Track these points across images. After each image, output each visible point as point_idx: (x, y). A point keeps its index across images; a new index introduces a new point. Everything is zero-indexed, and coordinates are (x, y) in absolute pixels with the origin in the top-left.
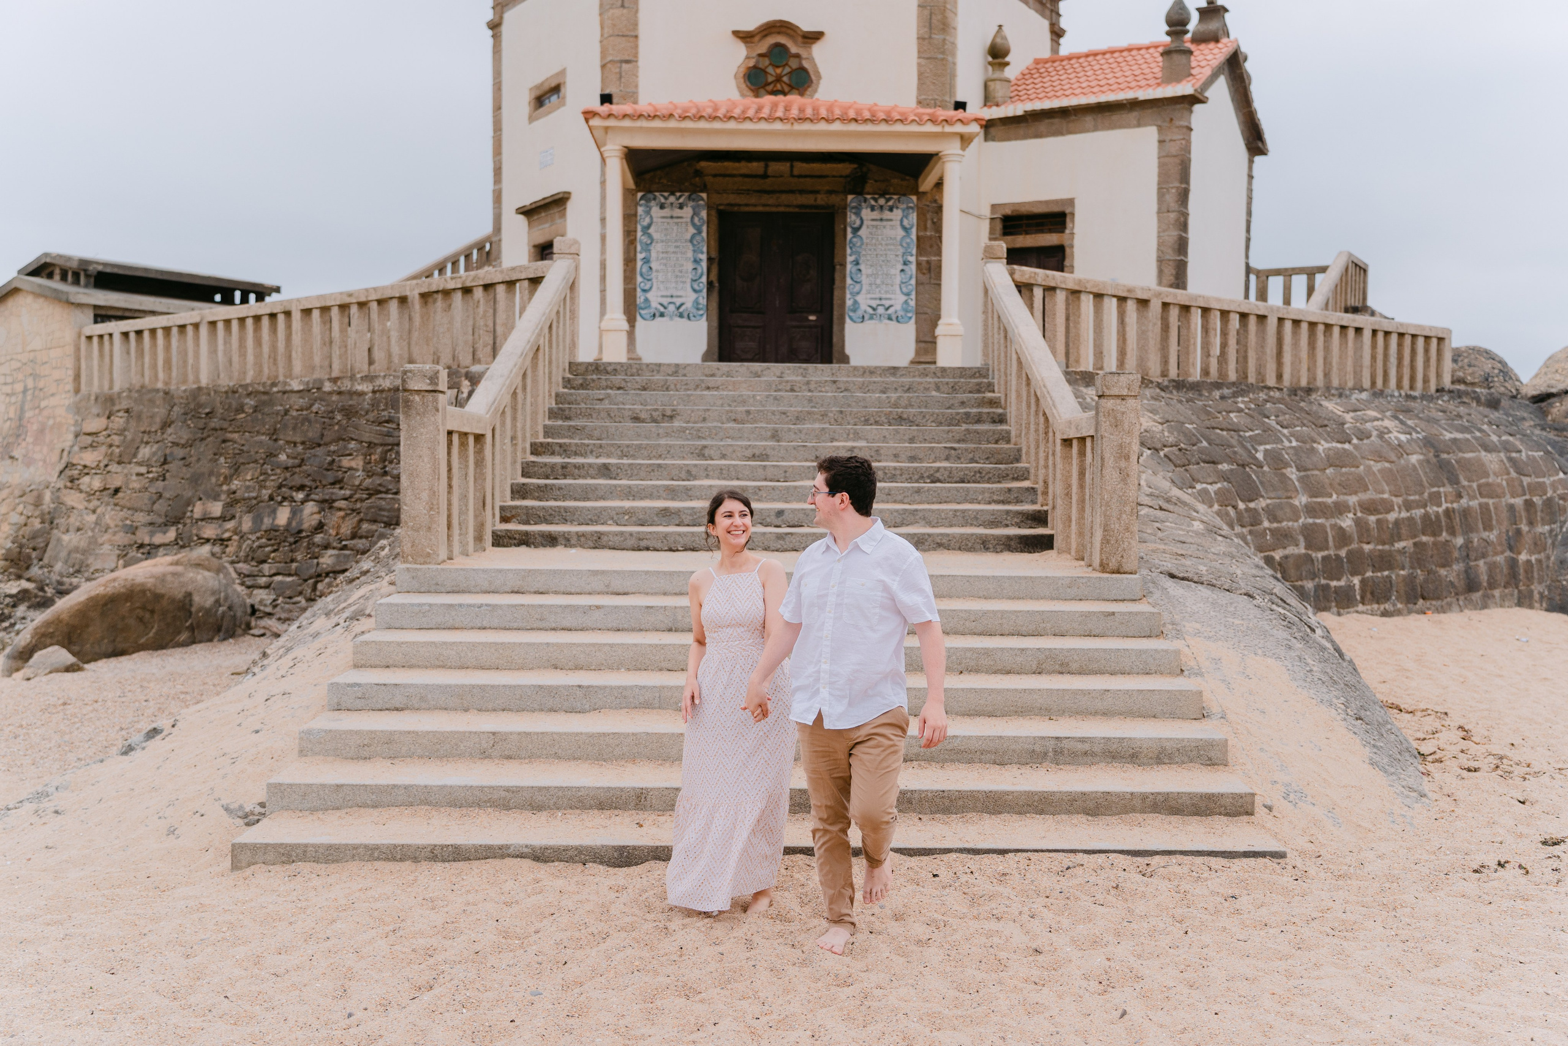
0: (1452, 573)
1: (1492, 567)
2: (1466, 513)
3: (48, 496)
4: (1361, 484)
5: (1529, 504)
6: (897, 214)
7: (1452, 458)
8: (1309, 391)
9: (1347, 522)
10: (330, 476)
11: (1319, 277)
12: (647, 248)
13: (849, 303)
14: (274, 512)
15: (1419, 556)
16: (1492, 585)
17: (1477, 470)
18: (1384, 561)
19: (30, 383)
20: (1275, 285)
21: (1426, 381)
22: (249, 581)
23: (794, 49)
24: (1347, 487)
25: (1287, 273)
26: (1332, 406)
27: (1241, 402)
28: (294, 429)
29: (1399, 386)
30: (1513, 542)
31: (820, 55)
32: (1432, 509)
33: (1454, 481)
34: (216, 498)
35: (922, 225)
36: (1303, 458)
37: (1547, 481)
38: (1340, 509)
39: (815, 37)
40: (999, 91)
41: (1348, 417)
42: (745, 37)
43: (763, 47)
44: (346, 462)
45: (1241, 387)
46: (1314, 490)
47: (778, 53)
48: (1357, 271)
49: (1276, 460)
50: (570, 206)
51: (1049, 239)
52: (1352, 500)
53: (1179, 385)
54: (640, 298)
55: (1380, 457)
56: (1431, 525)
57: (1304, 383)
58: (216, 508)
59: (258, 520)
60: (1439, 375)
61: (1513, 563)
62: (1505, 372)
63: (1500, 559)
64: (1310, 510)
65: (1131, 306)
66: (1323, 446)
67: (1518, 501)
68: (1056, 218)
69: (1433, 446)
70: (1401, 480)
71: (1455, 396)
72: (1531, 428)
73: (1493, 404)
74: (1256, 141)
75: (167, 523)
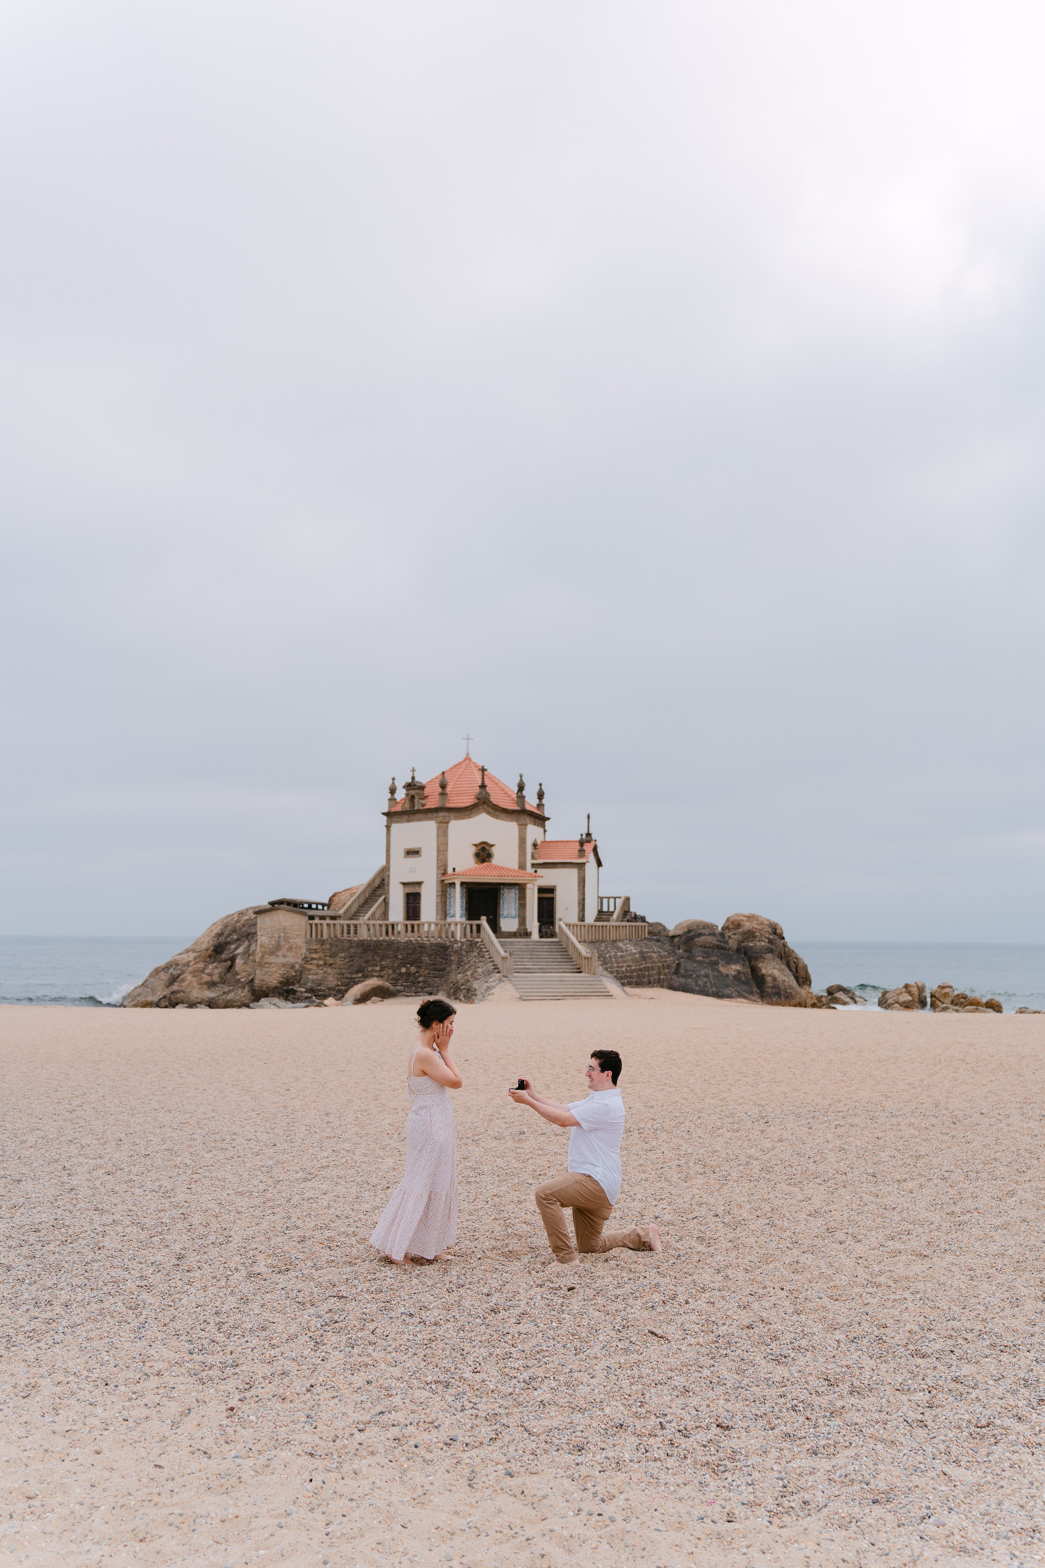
0: (645, 980)
1: (654, 979)
2: (648, 967)
3: (297, 966)
4: (625, 962)
5: (663, 965)
6: (513, 890)
7: (645, 955)
8: (616, 941)
9: (624, 969)
10: (418, 961)
11: (617, 899)
12: (450, 899)
13: (501, 913)
14: (400, 969)
15: (638, 976)
16: (654, 983)
17: (651, 958)
18: (631, 977)
19: (282, 935)
20: (605, 901)
21: (641, 936)
22: (395, 985)
23: (487, 848)
25: (609, 898)
26: (620, 944)
27: (603, 944)
28: (403, 950)
29: (635, 937)
30: (659, 973)
31: (494, 850)
32: (641, 967)
33: (646, 960)
34: (376, 966)
35: (520, 893)
36: (616, 955)
37: (668, 960)
38: (622, 967)
39: (492, 845)
40: (536, 856)
41: (624, 947)
42: (475, 845)
43: (480, 847)
44: (423, 958)
45: (603, 941)
46: (618, 963)
47: (483, 849)
48: (627, 900)
49: (610, 957)
50: (423, 886)
51: (550, 895)
52: (625, 965)
53: (592, 942)
54: (448, 912)
55: (630, 956)
56: (641, 970)
57: (614, 939)
58: (378, 968)
59: (394, 971)
60: (644, 934)
61: (659, 978)
62: (664, 928)
63: (656, 977)
64: (617, 967)
65: (583, 927)
66: (619, 954)
68: (552, 890)
69: (641, 952)
70: (634, 960)
71: (648, 939)
72: (667, 946)
73: (658, 941)
74: (599, 864)
75: (357, 972)
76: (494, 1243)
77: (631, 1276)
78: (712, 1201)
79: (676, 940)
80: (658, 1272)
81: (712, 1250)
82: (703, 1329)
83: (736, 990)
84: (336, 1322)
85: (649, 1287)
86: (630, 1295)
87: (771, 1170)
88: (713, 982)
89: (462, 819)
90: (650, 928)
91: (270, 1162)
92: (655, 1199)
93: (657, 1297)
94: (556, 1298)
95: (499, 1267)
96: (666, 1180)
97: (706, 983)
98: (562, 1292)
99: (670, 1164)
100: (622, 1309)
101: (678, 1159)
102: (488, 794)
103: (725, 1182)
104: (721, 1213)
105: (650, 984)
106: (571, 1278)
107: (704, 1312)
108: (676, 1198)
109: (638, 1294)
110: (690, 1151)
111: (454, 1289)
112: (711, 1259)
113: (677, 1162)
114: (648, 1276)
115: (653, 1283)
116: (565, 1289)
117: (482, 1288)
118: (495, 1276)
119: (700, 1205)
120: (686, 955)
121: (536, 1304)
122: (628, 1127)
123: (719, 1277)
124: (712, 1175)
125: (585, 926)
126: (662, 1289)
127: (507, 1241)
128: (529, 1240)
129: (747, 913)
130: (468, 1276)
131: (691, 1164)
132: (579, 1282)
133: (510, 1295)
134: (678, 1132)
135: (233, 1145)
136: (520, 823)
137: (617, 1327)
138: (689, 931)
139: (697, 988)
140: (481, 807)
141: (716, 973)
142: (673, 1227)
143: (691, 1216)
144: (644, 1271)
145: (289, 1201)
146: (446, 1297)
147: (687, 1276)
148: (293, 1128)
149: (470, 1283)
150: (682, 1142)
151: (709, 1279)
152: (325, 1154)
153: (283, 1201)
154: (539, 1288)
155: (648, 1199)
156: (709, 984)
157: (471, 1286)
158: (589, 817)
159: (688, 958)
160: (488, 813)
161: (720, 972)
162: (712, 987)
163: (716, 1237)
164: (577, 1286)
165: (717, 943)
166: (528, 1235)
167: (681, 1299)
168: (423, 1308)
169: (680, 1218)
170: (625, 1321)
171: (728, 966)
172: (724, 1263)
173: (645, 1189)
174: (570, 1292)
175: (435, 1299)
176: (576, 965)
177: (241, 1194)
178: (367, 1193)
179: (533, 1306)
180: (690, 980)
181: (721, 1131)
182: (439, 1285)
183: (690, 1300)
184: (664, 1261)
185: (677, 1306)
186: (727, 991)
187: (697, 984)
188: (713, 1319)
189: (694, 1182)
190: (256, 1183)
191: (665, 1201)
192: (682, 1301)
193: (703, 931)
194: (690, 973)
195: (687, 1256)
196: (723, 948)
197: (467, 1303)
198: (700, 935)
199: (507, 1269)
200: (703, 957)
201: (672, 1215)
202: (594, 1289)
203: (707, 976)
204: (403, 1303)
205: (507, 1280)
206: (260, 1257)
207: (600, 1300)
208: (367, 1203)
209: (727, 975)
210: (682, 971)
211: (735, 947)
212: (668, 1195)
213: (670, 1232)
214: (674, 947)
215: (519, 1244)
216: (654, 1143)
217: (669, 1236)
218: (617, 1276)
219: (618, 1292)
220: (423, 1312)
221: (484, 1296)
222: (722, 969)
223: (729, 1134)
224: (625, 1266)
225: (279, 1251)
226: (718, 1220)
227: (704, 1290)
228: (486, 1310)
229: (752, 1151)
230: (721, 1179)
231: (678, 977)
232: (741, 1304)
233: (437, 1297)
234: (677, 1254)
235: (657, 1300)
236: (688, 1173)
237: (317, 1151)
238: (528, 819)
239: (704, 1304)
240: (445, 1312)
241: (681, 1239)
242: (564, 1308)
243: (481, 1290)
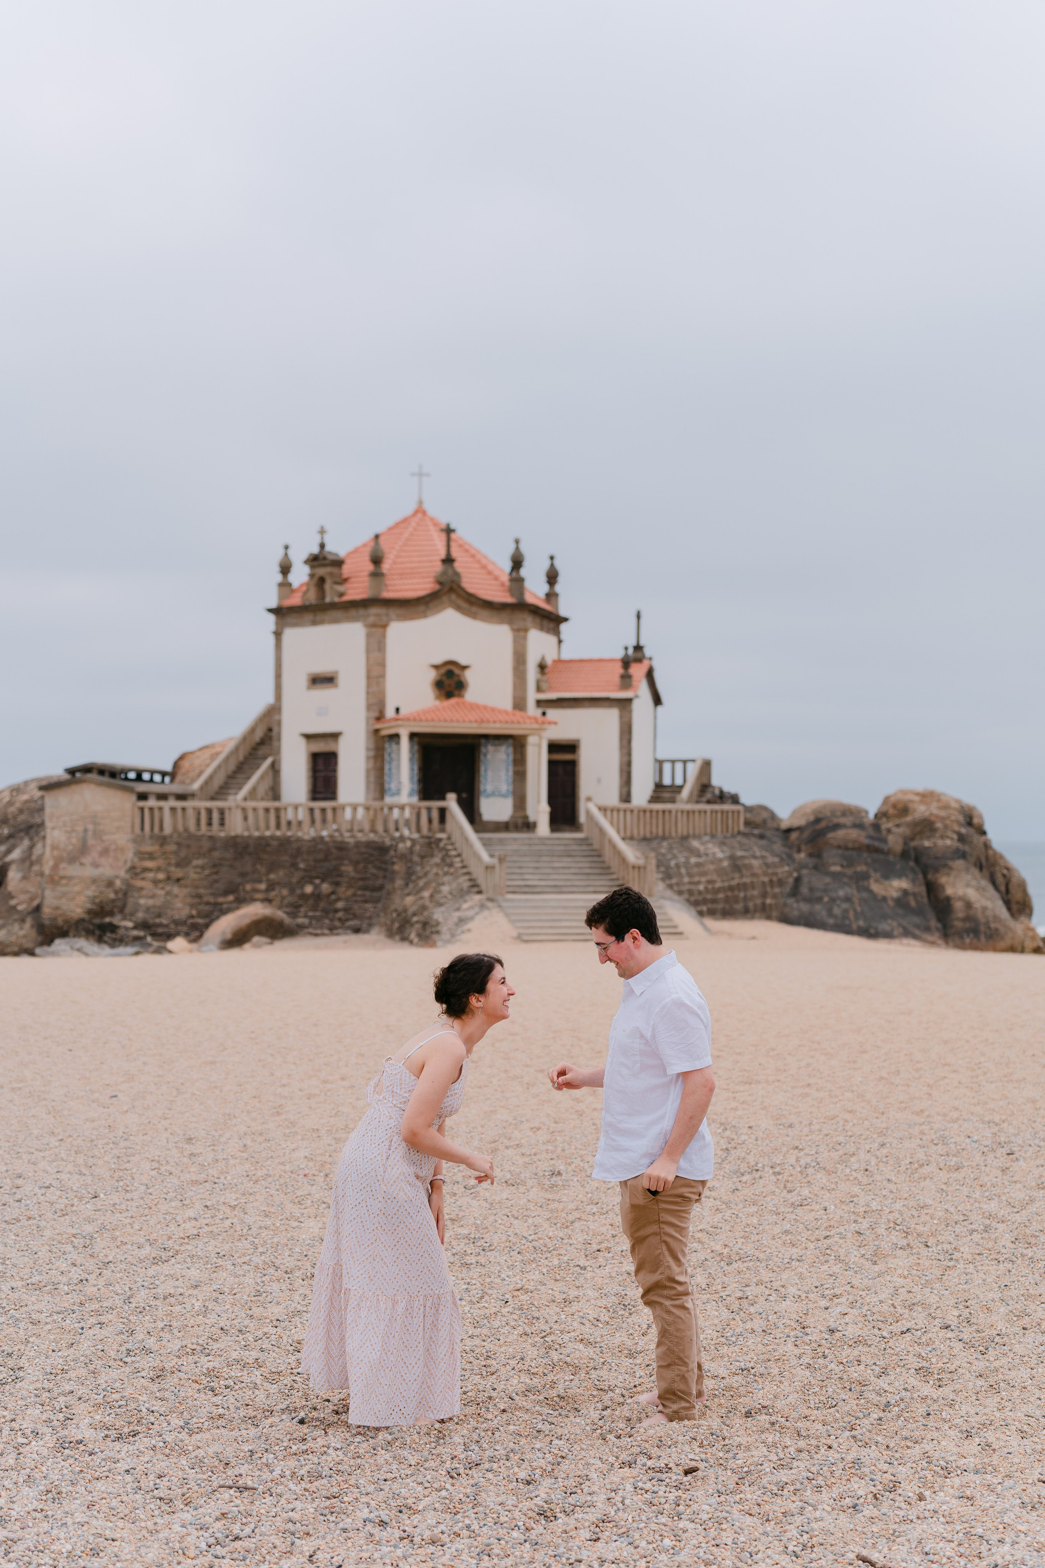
0: (739, 906)
1: (755, 905)
2: (745, 884)
4: (707, 874)
5: (771, 881)
6: (503, 748)
7: (739, 863)
8: (688, 838)
9: (701, 887)
10: (336, 873)
11: (690, 764)
12: (390, 763)
13: (482, 788)
14: (302, 888)
15: (727, 900)
16: (755, 911)
17: (749, 867)
18: (714, 901)
19: (91, 827)
20: (667, 767)
21: (733, 829)
22: (293, 915)
23: (457, 671)
24: (702, 874)
25: (673, 762)
26: (695, 843)
27: (665, 844)
28: (309, 854)
29: (722, 831)
30: (764, 895)
31: (469, 676)
32: (733, 882)
33: (741, 871)
34: (260, 881)
35: (515, 753)
36: (687, 864)
37: (780, 870)
38: (699, 883)
39: (466, 667)
40: (544, 686)
41: (702, 849)
42: (436, 667)
43: (443, 670)
44: (343, 868)
45: (664, 838)
46: (690, 875)
47: (450, 674)
48: (706, 766)
49: (678, 865)
50: (342, 740)
51: (568, 757)
52: (703, 879)
53: (646, 839)
54: (386, 786)
55: (712, 862)
56: (731, 888)
57: (685, 833)
58: (263, 886)
59: (292, 891)
60: (738, 825)
61: (764, 904)
62: (773, 816)
63: (759, 901)
64: (690, 883)
65: (628, 814)
66: (693, 860)
67: (766, 879)
68: (572, 747)
69: (732, 858)
70: (721, 872)
71: (745, 835)
72: (778, 847)
73: (762, 837)
74: (657, 700)
75: (226, 893)
76: (528, 1381)
77: (802, 1444)
78: (933, 1299)
79: (794, 836)
80: (854, 1437)
81: (946, 1391)
82: (962, 1550)
83: (900, 925)
84: (237, 1538)
85: (841, 1466)
86: (806, 1482)
87: (1033, 1241)
88: (859, 909)
89: (412, 618)
90: (748, 815)
91: (89, 1229)
92: (823, 1296)
93: (860, 1488)
94: (663, 1488)
95: (543, 1428)
96: (838, 1259)
97: (846, 911)
98: (674, 1478)
99: (841, 1229)
100: (795, 1511)
101: (855, 1221)
102: (457, 574)
103: (951, 1264)
104: (953, 1322)
105: (747, 913)
106: (687, 1448)
107: (955, 1516)
108: (864, 1293)
109: (820, 1481)
110: (874, 1205)
111: (462, 1471)
112: (951, 1411)
113: (854, 1227)
114: (835, 1446)
115: (849, 1458)
116: (680, 1470)
117: (516, 1469)
118: (538, 1446)
119: (911, 1307)
120: (811, 862)
121: (627, 1502)
122: (752, 1163)
123: (972, 1447)
124: (924, 1251)
125: (632, 811)
126: (867, 1470)
127: (550, 1377)
128: (594, 1374)
129: (920, 787)
130: (485, 1445)
131: (881, 1230)
132: (703, 1456)
133: (571, 1482)
134: (848, 1171)
135: (18, 1197)
136: (515, 627)
137: (791, 1548)
138: (818, 820)
139: (831, 921)
140: (445, 599)
141: (865, 895)
142: (868, 1349)
143: (898, 1328)
144: (825, 1435)
145: (128, 1301)
146: (448, 1486)
147: (910, 1444)
148: (127, 1166)
149: (492, 1460)
150: (856, 1190)
151: (956, 1450)
152: (191, 1213)
153: (118, 1302)
154: (627, 1469)
155: (811, 1296)
156: (851, 914)
157: (495, 1466)
158: (638, 616)
159: (816, 868)
160: (458, 608)
161: (871, 892)
162: (857, 918)
163: (952, 1368)
164: (701, 1465)
165: (867, 841)
166: (591, 1365)
167: (909, 1489)
168: (404, 1510)
169: (876, 1331)
170: (806, 1536)
171: (887, 883)
172: (978, 1419)
173: (801, 1277)
174: (689, 1477)
175: (427, 1492)
176: (617, 879)
177: (38, 1287)
178: (275, 1286)
179: (620, 1505)
180: (818, 907)
181: (926, 1170)
182: (431, 1464)
183: (927, 1493)
184: (861, 1415)
185: (903, 1505)
186: (884, 926)
187: (830, 913)
188: (980, 1531)
189: (892, 1263)
190: (64, 1266)
191: (843, 1300)
192: (911, 1494)
193: (842, 820)
194: (818, 894)
195: (902, 1406)
196: (877, 850)
197: (490, 1499)
198: (837, 827)
199: (560, 1431)
200: (842, 866)
201: (860, 1325)
202: (733, 1471)
203: (848, 899)
204: (364, 1499)
205: (560, 1453)
206: (80, 1409)
207: (750, 1494)
208: (278, 1303)
209: (884, 899)
210: (804, 890)
211: (898, 848)
212: (848, 1288)
213: (863, 1358)
214: (790, 847)
215: (576, 1382)
216: (806, 1192)
217: (862, 1367)
218: (774, 1445)
219: (784, 1476)
220: (405, 1517)
221: (521, 1486)
222: (875, 887)
223: (943, 1176)
224: (788, 1424)
225: (116, 1396)
226: (950, 1335)
227: (947, 1472)
228: (530, 1514)
229: (992, 1206)
230: (942, 1258)
231: (797, 901)
232: (1026, 1500)
233: (427, 1486)
234: (884, 1400)
235: (861, 1492)
236: (878, 1247)
237: (176, 1208)
238: (529, 619)
239: (954, 1501)
240: (448, 1516)
241: (884, 1372)
242: (681, 1508)
243: (515, 1474)
